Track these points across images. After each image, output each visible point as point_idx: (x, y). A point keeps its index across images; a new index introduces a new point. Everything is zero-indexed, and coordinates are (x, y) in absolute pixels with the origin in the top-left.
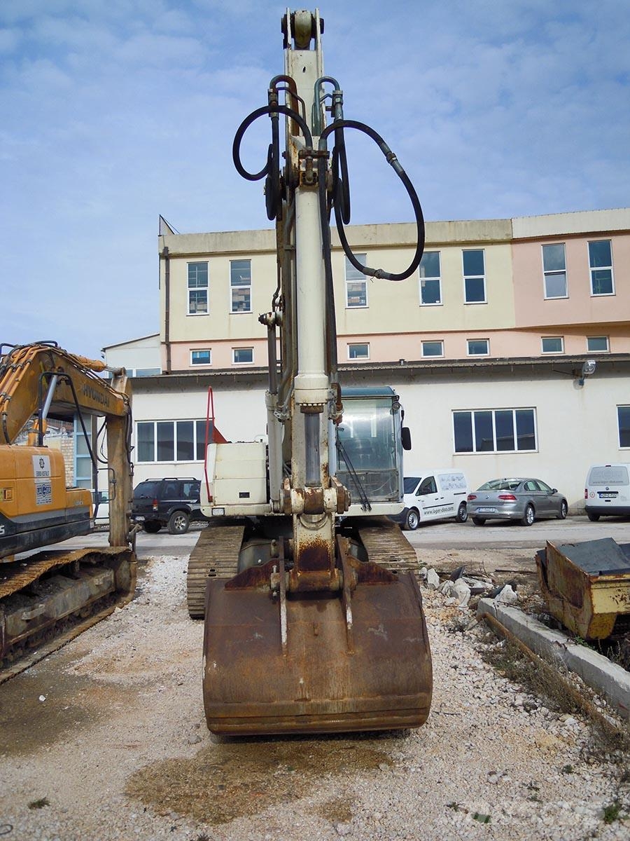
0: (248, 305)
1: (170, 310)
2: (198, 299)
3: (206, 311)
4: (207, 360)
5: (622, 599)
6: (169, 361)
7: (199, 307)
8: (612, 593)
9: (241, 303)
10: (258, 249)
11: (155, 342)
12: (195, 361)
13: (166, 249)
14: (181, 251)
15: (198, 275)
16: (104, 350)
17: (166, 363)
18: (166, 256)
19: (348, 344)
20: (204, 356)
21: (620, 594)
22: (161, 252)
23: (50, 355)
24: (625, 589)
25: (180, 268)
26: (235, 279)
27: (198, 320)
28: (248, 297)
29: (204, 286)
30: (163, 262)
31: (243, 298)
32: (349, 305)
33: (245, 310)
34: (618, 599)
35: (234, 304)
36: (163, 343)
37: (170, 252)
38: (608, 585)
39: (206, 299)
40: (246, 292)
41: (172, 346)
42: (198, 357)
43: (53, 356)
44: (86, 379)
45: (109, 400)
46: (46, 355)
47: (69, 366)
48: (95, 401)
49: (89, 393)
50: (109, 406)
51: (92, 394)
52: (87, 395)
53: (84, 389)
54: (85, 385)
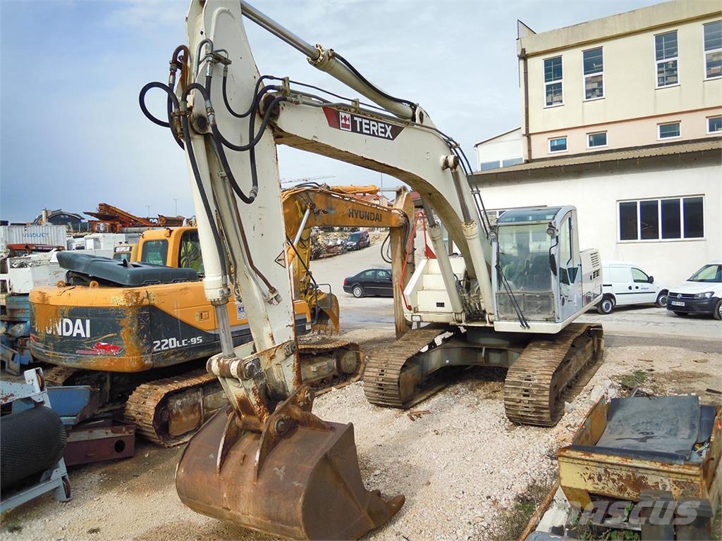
0: (601, 91)
1: (529, 106)
2: (554, 91)
3: (561, 101)
4: (564, 147)
5: (590, 478)
6: (530, 151)
7: (555, 98)
8: (580, 469)
9: (594, 90)
10: (608, 35)
11: (517, 135)
12: (553, 148)
13: (523, 50)
14: (536, 50)
15: (554, 69)
16: (477, 145)
17: (527, 153)
18: (524, 57)
19: (707, 117)
20: (561, 143)
21: (588, 472)
22: (520, 53)
23: (307, 194)
24: (594, 468)
25: (537, 65)
26: (588, 68)
27: (555, 111)
28: (600, 83)
29: (559, 79)
30: (522, 62)
31: (595, 85)
32: (708, 77)
33: (598, 96)
34: (586, 477)
35: (587, 92)
36: (524, 135)
37: (526, 53)
38: (576, 461)
39: (561, 91)
40: (599, 79)
41: (532, 137)
42: (556, 144)
43: (310, 194)
44: (350, 205)
45: (382, 216)
46: (302, 195)
47: (330, 198)
48: (363, 220)
49: (354, 215)
50: (381, 221)
51: (358, 215)
52: (353, 217)
53: (348, 212)
54: (350, 210)
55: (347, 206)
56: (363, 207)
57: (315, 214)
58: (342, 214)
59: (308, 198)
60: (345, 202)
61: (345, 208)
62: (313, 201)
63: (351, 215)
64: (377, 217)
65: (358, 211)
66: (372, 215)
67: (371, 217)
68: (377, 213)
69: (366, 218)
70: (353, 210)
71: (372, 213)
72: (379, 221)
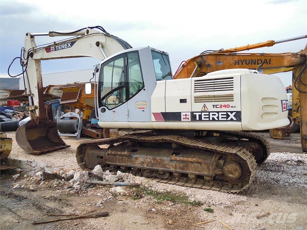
23: (202, 57)
43: (204, 57)
44: (237, 57)
45: (271, 60)
46: (199, 58)
47: (219, 57)
48: (249, 65)
49: (240, 63)
50: (270, 64)
51: (244, 63)
52: (238, 64)
53: (235, 62)
54: (236, 60)
55: (233, 59)
56: (249, 57)
57: (207, 66)
58: (229, 64)
59: (201, 59)
60: (231, 57)
61: (231, 60)
62: (205, 60)
63: (237, 64)
64: (265, 62)
65: (244, 60)
66: (259, 61)
67: (258, 62)
68: (266, 59)
69: (253, 64)
70: (239, 61)
71: (259, 60)
72: (268, 64)
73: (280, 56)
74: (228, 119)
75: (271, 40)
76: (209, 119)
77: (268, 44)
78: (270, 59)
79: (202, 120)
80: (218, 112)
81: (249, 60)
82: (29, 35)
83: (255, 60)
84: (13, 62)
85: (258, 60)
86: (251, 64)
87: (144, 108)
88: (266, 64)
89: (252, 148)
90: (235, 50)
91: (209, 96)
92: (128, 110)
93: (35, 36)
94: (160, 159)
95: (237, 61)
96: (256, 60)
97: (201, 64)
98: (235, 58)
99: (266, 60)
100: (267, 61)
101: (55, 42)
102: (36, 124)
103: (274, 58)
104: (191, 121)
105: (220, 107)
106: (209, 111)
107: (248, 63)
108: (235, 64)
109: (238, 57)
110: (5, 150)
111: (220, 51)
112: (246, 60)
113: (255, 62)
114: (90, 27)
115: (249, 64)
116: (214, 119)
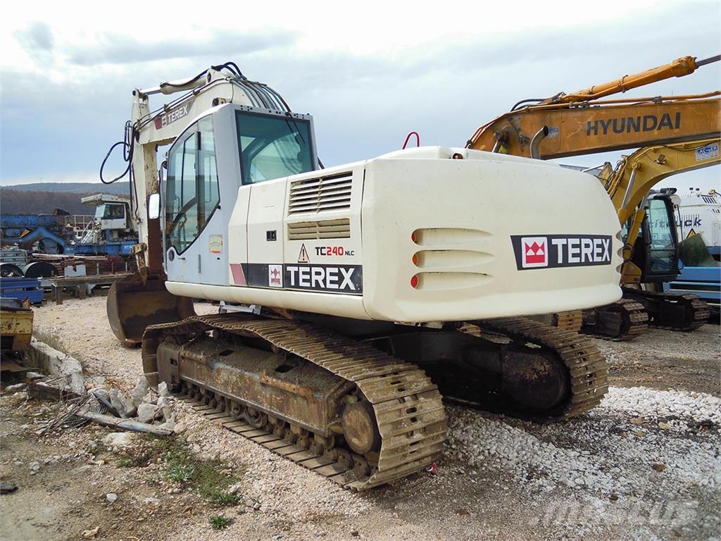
43: (516, 118)
44: (592, 114)
45: (681, 116)
46: (503, 123)
47: (548, 116)
48: (621, 134)
49: (601, 130)
50: (677, 127)
51: (610, 128)
52: (596, 134)
53: (586, 128)
54: (589, 123)
55: (582, 119)
56: (623, 111)
57: (522, 143)
58: (573, 134)
59: (510, 125)
60: (579, 114)
61: (579, 122)
62: (518, 127)
63: (592, 132)
64: (666, 121)
65: (610, 121)
66: (648, 120)
67: (645, 124)
68: (666, 113)
69: (632, 129)
70: (596, 122)
71: (649, 117)
72: (671, 127)
73: (706, 102)
74: (341, 288)
75: (683, 56)
76: (311, 285)
77: (674, 68)
78: (679, 113)
79: (300, 285)
80: (324, 267)
81: (623, 119)
82: (137, 93)
83: (639, 118)
84: (110, 152)
85: (646, 118)
86: (629, 131)
87: (219, 252)
88: (668, 127)
89: (535, 369)
90: (590, 93)
91: (310, 222)
92: (200, 256)
93: (149, 96)
94: (249, 378)
95: (592, 125)
96: (642, 119)
97: (508, 138)
98: (589, 117)
99: (667, 116)
100: (669, 119)
101: (166, 106)
102: (142, 282)
103: (690, 108)
104: (283, 287)
105: (328, 254)
106: (311, 263)
107: (619, 128)
108: (589, 134)
109: (595, 113)
110: (18, 332)
111: (556, 100)
112: (615, 121)
113: (639, 124)
114: (215, 65)
115: (622, 130)
116: (318, 287)
